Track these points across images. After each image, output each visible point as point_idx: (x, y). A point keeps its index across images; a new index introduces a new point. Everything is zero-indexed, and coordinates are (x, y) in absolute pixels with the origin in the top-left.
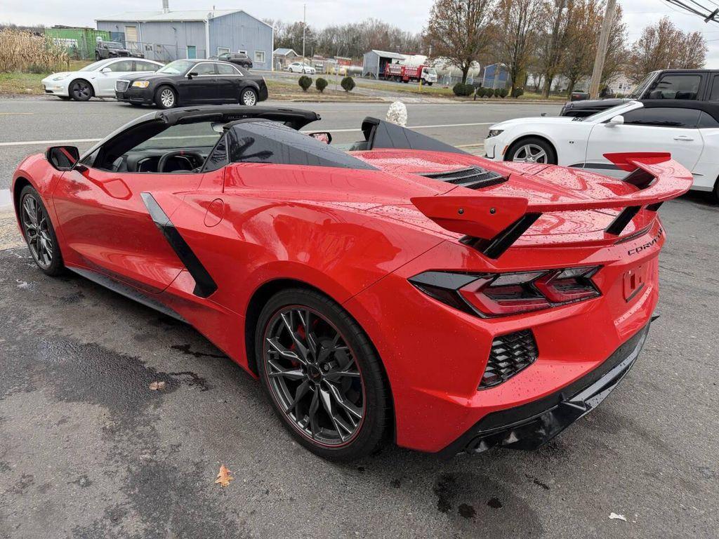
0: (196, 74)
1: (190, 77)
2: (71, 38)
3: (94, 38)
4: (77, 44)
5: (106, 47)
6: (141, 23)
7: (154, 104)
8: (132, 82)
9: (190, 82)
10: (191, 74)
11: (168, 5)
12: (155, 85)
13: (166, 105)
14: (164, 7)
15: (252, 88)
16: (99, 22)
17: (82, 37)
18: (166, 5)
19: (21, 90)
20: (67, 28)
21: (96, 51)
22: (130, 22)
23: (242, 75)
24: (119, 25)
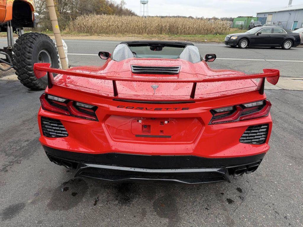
0: (260, 33)
1: (258, 35)
2: (242, 21)
3: (250, 20)
4: (243, 23)
5: (253, 24)
6: (275, 12)
7: (237, 46)
8: (231, 37)
9: (258, 37)
10: (258, 33)
11: (291, 3)
12: (240, 38)
13: (242, 46)
14: (289, 4)
15: (291, 40)
16: (258, 14)
17: (246, 20)
18: (290, 3)
19: (203, 40)
20: (242, 17)
21: (250, 26)
22: (270, 13)
23: (287, 33)
24: (266, 14)
